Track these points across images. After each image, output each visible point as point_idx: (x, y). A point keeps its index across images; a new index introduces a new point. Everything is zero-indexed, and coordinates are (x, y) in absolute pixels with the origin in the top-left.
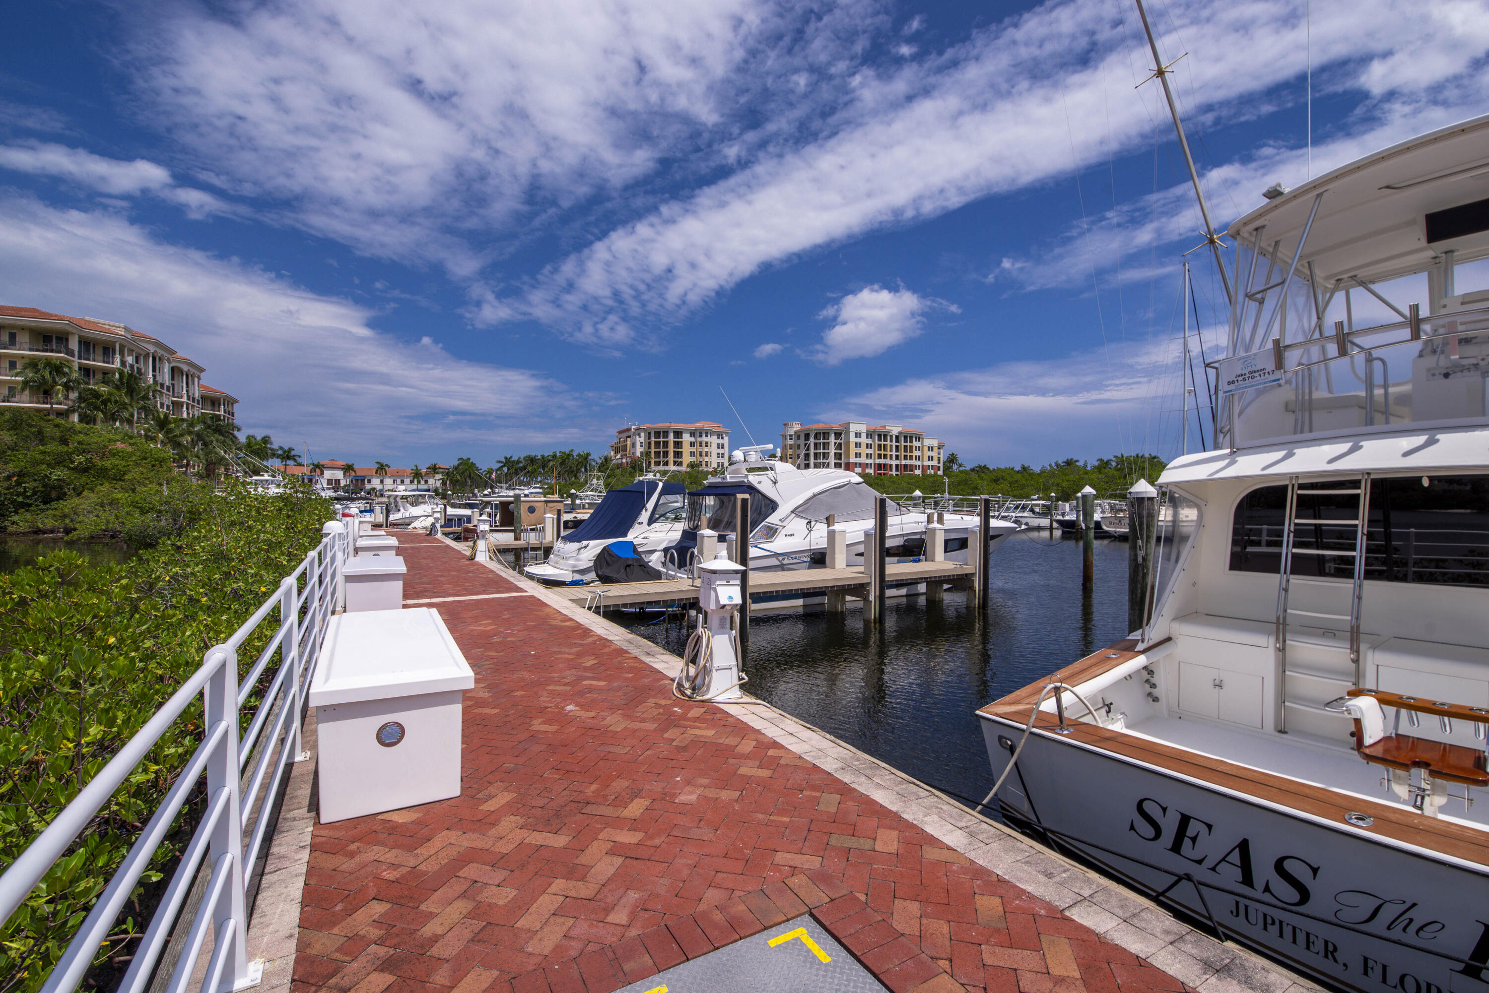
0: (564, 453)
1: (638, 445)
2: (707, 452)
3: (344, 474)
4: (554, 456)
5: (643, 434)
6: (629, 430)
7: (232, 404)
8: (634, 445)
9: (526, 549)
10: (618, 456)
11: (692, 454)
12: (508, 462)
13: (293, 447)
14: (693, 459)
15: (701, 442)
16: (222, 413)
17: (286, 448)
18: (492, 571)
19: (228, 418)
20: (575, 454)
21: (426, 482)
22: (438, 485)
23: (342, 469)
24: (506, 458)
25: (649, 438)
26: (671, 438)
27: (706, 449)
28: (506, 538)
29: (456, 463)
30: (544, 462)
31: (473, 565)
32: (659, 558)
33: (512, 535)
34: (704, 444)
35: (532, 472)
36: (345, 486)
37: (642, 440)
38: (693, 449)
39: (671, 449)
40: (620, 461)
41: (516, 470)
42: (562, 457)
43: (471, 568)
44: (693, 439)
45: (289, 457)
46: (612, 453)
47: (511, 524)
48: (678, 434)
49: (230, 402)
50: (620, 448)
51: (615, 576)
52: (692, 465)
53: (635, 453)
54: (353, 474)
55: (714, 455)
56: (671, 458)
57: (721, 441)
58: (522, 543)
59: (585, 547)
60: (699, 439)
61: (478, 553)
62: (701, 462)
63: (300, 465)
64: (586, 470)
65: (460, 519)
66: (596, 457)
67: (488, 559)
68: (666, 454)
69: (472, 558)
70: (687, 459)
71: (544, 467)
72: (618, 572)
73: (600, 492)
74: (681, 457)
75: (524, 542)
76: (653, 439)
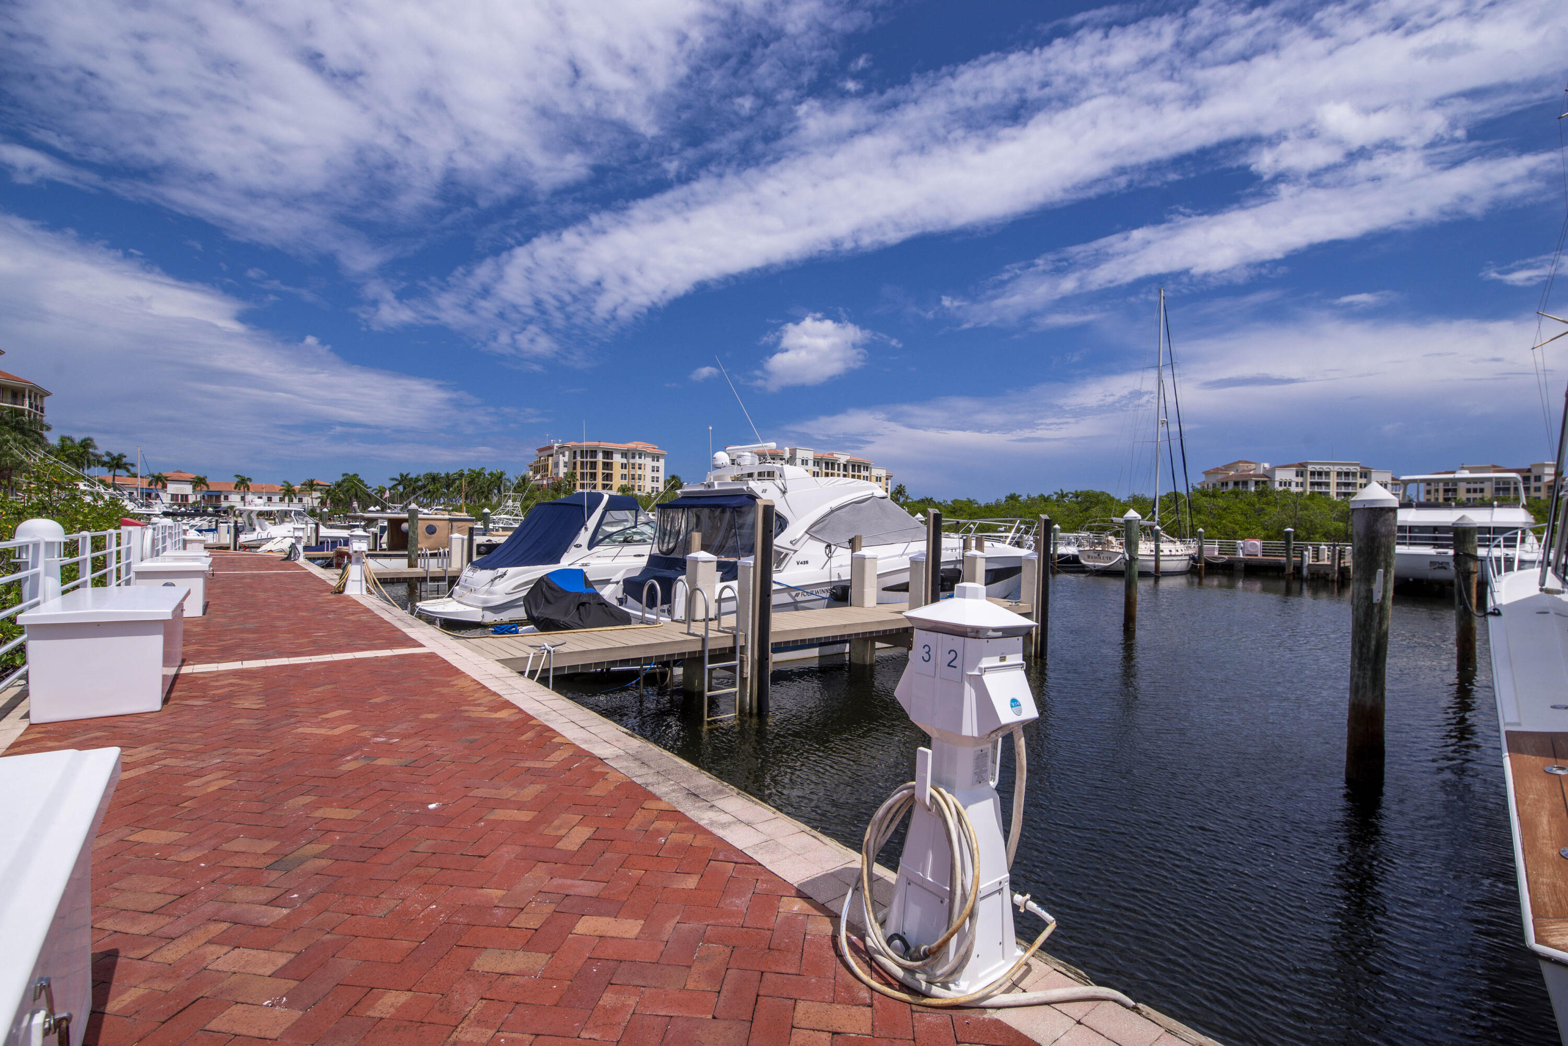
0: (473, 471)
1: (561, 464)
2: (640, 475)
3: (194, 489)
4: (461, 475)
5: (567, 453)
6: (551, 448)
7: (42, 397)
8: (556, 465)
9: (424, 579)
10: (538, 477)
11: (624, 477)
12: (404, 480)
13: (125, 454)
14: (624, 482)
15: (634, 464)
16: (27, 407)
17: (116, 454)
18: (368, 611)
19: (35, 415)
20: (486, 473)
21: (300, 500)
22: (316, 505)
23: (191, 482)
24: (402, 475)
25: (575, 458)
26: (600, 458)
27: (639, 472)
28: (397, 566)
29: (340, 479)
30: (449, 482)
31: (339, 601)
32: (615, 591)
33: (405, 561)
34: (637, 466)
35: (434, 492)
36: (194, 503)
37: (566, 459)
38: (625, 472)
39: (600, 470)
40: (540, 482)
41: (414, 489)
42: (470, 476)
43: (336, 606)
44: (624, 461)
45: (118, 466)
46: (531, 473)
47: (405, 548)
48: (608, 454)
49: (39, 394)
50: (540, 468)
51: (562, 619)
52: (623, 489)
53: (557, 474)
54: (205, 488)
55: (649, 479)
56: (599, 481)
57: (656, 464)
58: (418, 571)
59: (502, 576)
60: (632, 461)
61: (349, 584)
62: (633, 486)
63: (135, 476)
64: (499, 491)
65: (335, 542)
66: (512, 477)
67: (365, 592)
68: (593, 476)
69: (340, 590)
70: (617, 482)
71: (448, 486)
72: (566, 613)
73: (517, 515)
74: (611, 480)
75: (421, 570)
76: (579, 458)
